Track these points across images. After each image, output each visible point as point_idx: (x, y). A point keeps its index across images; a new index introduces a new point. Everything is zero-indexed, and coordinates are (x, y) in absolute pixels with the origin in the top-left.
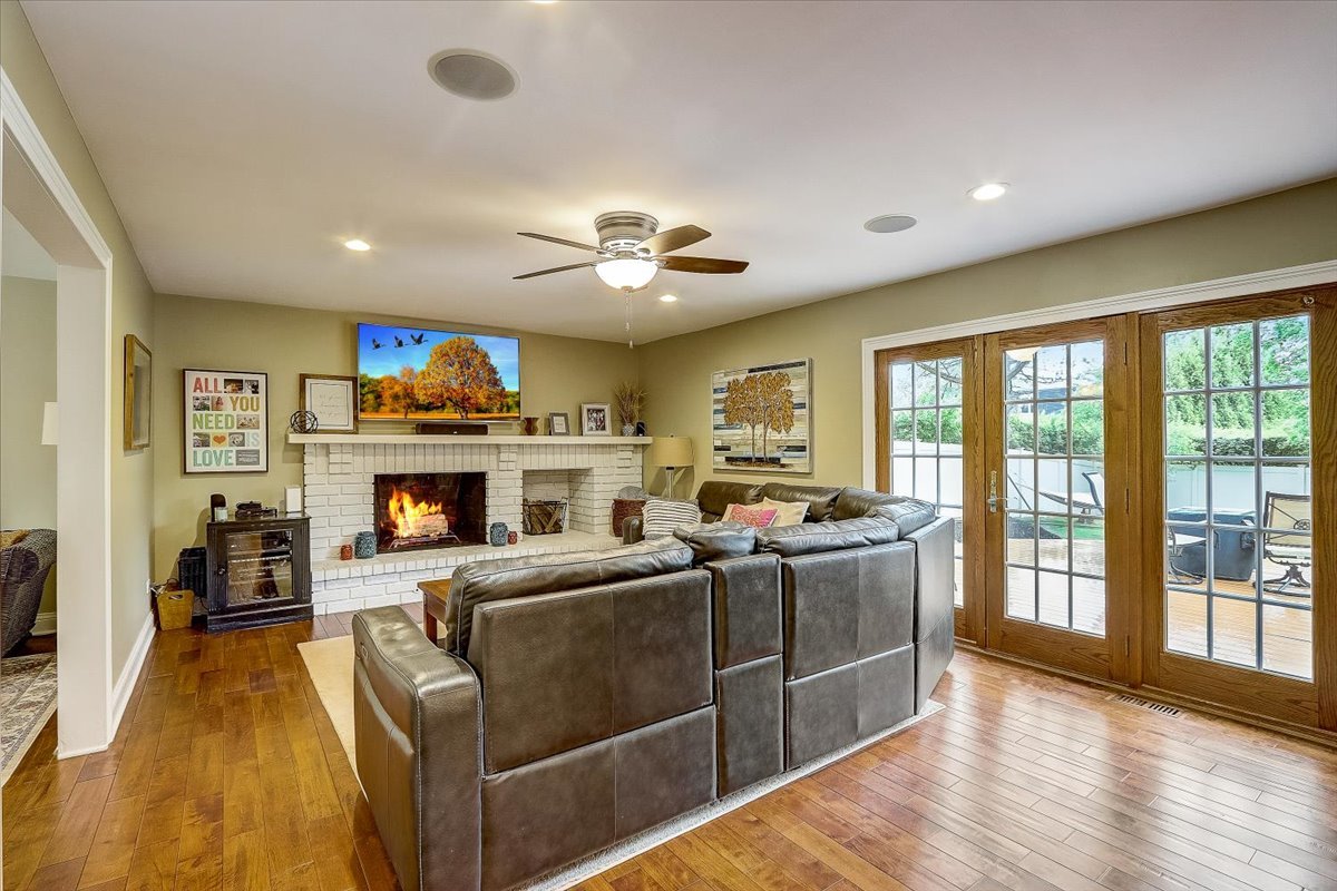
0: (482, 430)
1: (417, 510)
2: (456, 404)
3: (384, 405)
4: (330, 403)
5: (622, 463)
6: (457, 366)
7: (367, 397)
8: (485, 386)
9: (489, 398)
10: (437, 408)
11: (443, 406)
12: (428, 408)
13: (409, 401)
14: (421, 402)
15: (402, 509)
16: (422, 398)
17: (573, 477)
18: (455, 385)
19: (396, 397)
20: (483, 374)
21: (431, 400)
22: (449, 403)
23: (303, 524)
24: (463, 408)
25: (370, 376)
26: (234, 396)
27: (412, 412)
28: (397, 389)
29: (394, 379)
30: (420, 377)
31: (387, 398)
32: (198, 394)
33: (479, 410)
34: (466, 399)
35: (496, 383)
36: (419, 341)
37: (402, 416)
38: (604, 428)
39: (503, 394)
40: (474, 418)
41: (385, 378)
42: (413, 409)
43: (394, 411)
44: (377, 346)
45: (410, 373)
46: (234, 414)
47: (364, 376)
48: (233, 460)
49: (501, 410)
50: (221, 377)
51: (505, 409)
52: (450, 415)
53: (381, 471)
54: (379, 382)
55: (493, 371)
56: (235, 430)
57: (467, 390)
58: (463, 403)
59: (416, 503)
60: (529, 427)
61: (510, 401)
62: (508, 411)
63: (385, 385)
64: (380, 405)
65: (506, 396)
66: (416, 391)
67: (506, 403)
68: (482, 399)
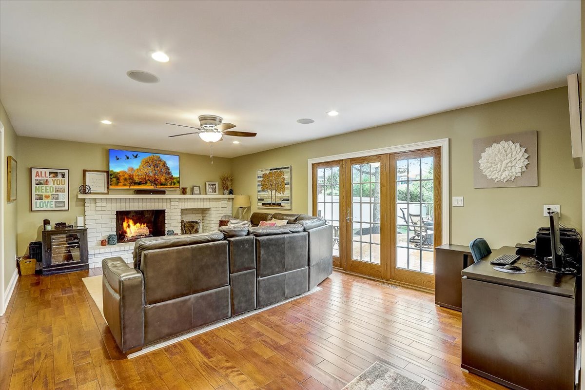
0: (163, 192)
1: (135, 226)
2: (151, 182)
3: (120, 182)
4: (97, 182)
5: (223, 206)
6: (152, 167)
7: (112, 179)
8: (164, 175)
9: (166, 180)
10: (143, 183)
11: (146, 183)
12: (139, 184)
13: (131, 181)
14: (136, 181)
15: (129, 226)
16: (137, 179)
17: (203, 211)
18: (151, 174)
19: (126, 179)
20: (164, 170)
21: (141, 180)
22: (148, 182)
23: (84, 231)
24: (155, 184)
25: (115, 171)
26: (54, 179)
27: (132, 185)
28: (126, 176)
29: (125, 172)
30: (136, 171)
31: (122, 179)
32: (37, 178)
33: (161, 184)
34: (156, 180)
35: (169, 173)
36: (136, 157)
37: (128, 187)
38: (215, 192)
39: (172, 178)
40: (159, 188)
41: (121, 172)
42: (133, 184)
43: (125, 185)
44: (118, 159)
45: (132, 169)
46: (54, 186)
47: (112, 171)
48: (53, 205)
49: (171, 184)
50: (48, 171)
52: (149, 187)
53: (120, 210)
54: (118, 173)
55: (168, 168)
56: (54, 193)
57: (157, 177)
58: (155, 182)
59: (135, 223)
60: (184, 191)
61: (175, 181)
62: (174, 185)
63: (121, 174)
64: (118, 183)
65: (173, 179)
66: (134, 177)
67: (173, 181)
68: (163, 180)
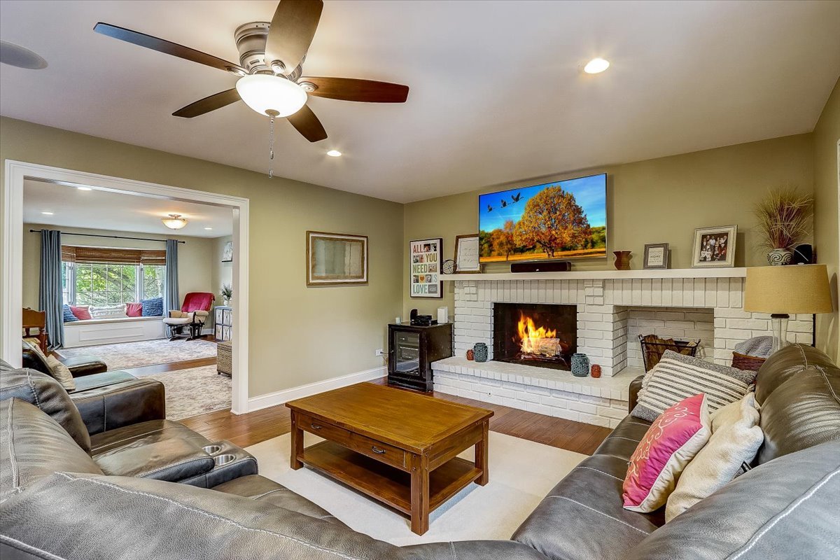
0: (562, 266)
1: (537, 333)
2: (544, 245)
3: (493, 251)
4: (468, 254)
6: (545, 213)
7: (487, 244)
8: (570, 226)
9: (574, 236)
10: (529, 249)
11: (534, 248)
12: (522, 250)
13: (509, 246)
14: (517, 246)
15: (526, 330)
16: (518, 242)
18: (544, 230)
19: (501, 244)
20: (569, 216)
21: (524, 244)
22: (538, 245)
24: (550, 247)
25: (486, 231)
26: (427, 253)
27: (511, 254)
28: (502, 238)
29: (500, 231)
30: (517, 227)
31: (496, 246)
32: (415, 254)
33: (564, 249)
34: (552, 239)
35: (580, 221)
36: (517, 199)
37: (504, 259)
39: (588, 231)
40: (559, 255)
41: (495, 231)
42: (512, 252)
43: (500, 255)
44: (491, 210)
45: (510, 224)
46: (427, 264)
47: (483, 231)
48: (427, 291)
49: (585, 247)
50: (423, 243)
51: (589, 245)
52: (539, 256)
53: (500, 301)
54: (491, 235)
55: (578, 211)
56: (428, 273)
57: (554, 232)
58: (551, 244)
60: (622, 261)
61: (595, 237)
62: (593, 246)
63: (495, 236)
64: (491, 251)
65: (591, 233)
66: (514, 238)
67: (589, 238)
68: (566, 237)
